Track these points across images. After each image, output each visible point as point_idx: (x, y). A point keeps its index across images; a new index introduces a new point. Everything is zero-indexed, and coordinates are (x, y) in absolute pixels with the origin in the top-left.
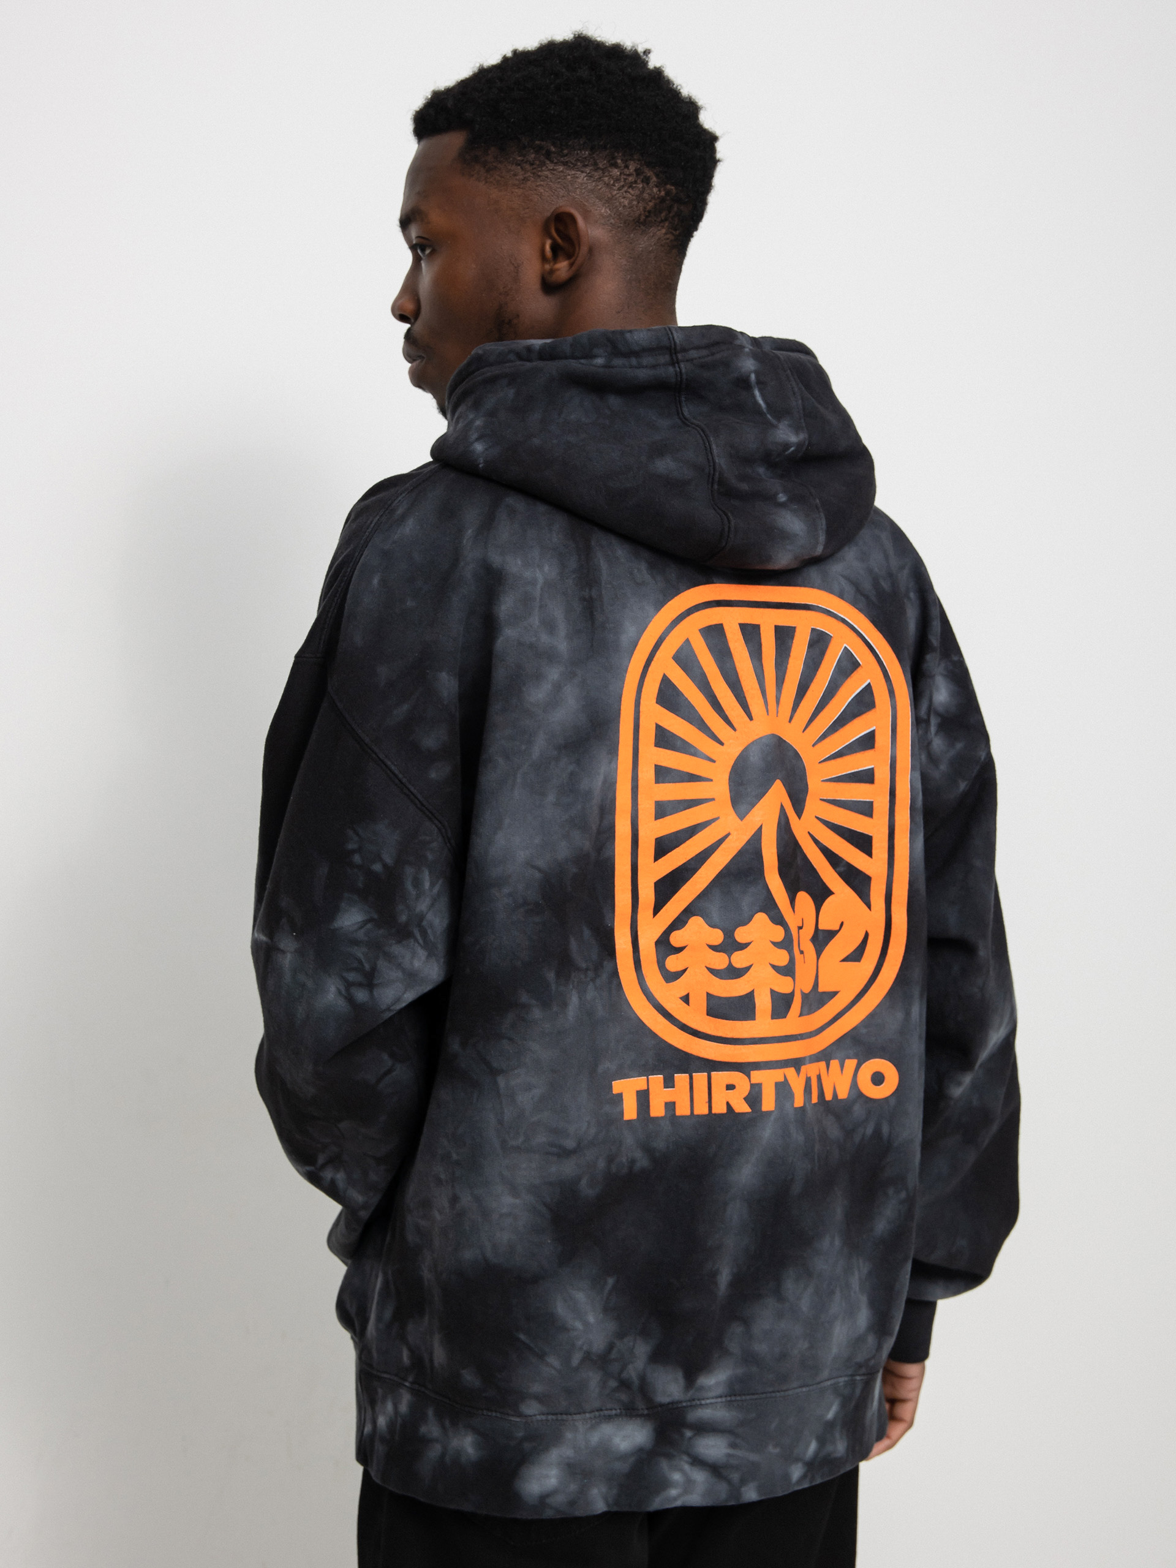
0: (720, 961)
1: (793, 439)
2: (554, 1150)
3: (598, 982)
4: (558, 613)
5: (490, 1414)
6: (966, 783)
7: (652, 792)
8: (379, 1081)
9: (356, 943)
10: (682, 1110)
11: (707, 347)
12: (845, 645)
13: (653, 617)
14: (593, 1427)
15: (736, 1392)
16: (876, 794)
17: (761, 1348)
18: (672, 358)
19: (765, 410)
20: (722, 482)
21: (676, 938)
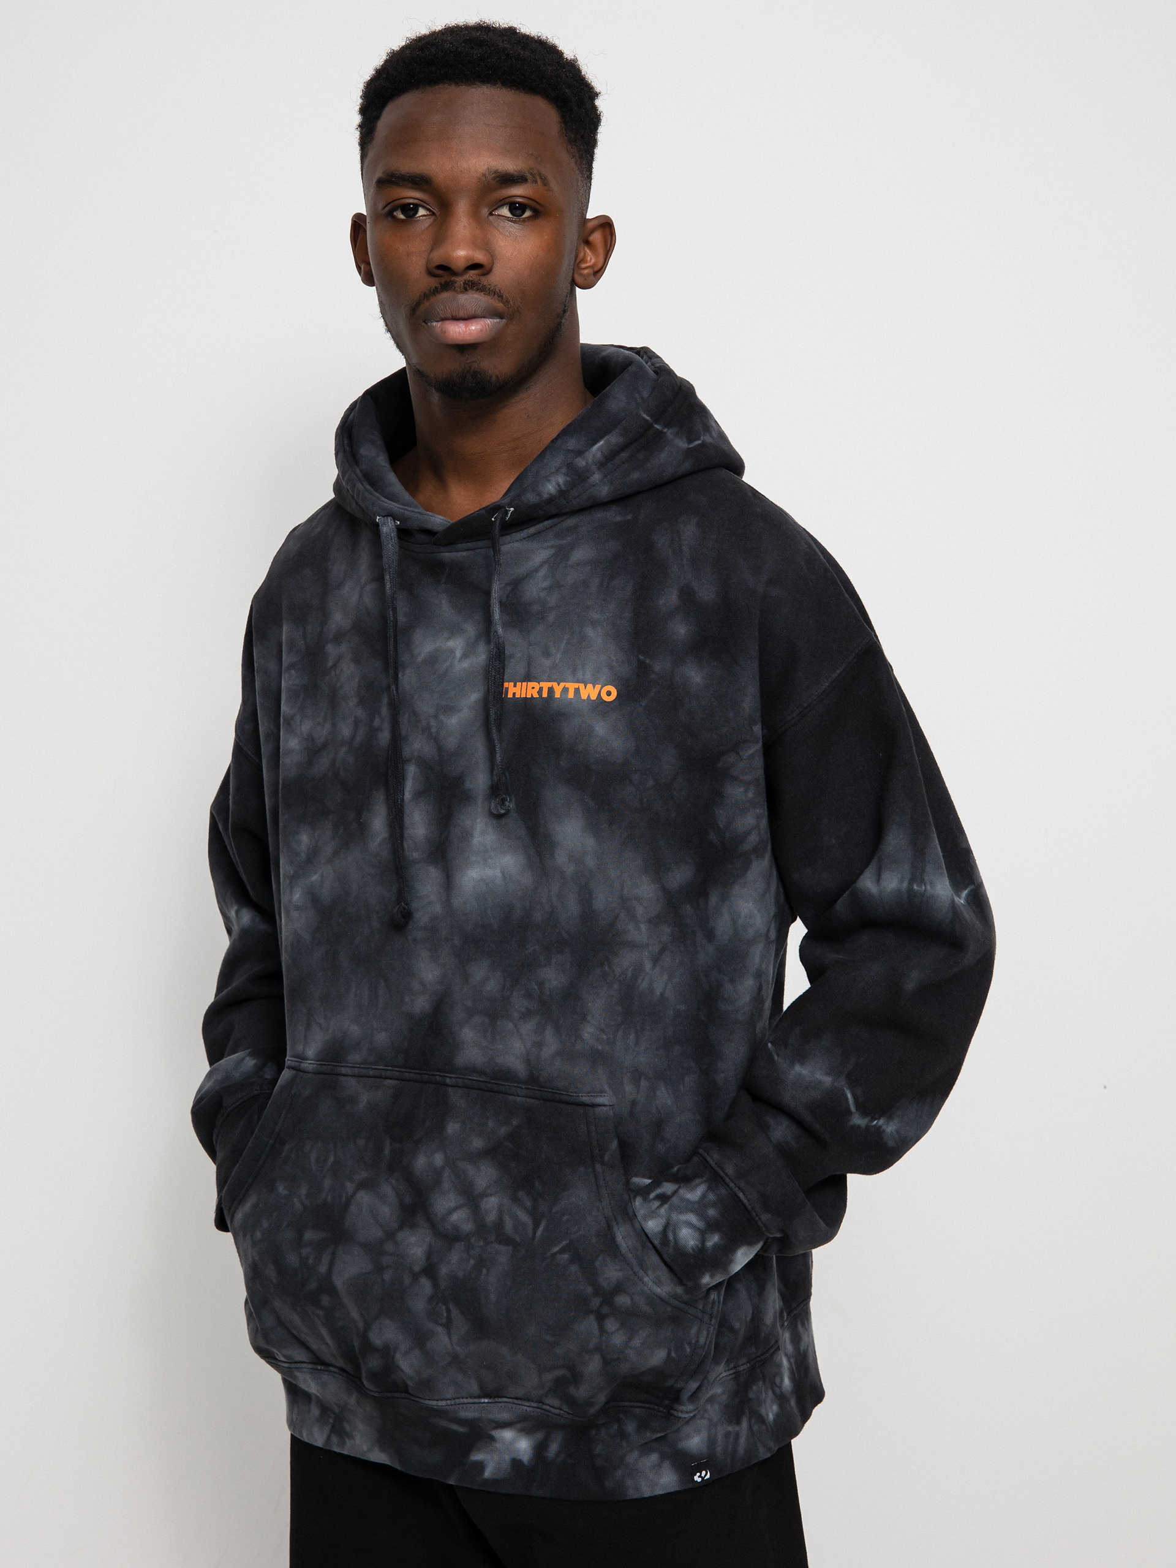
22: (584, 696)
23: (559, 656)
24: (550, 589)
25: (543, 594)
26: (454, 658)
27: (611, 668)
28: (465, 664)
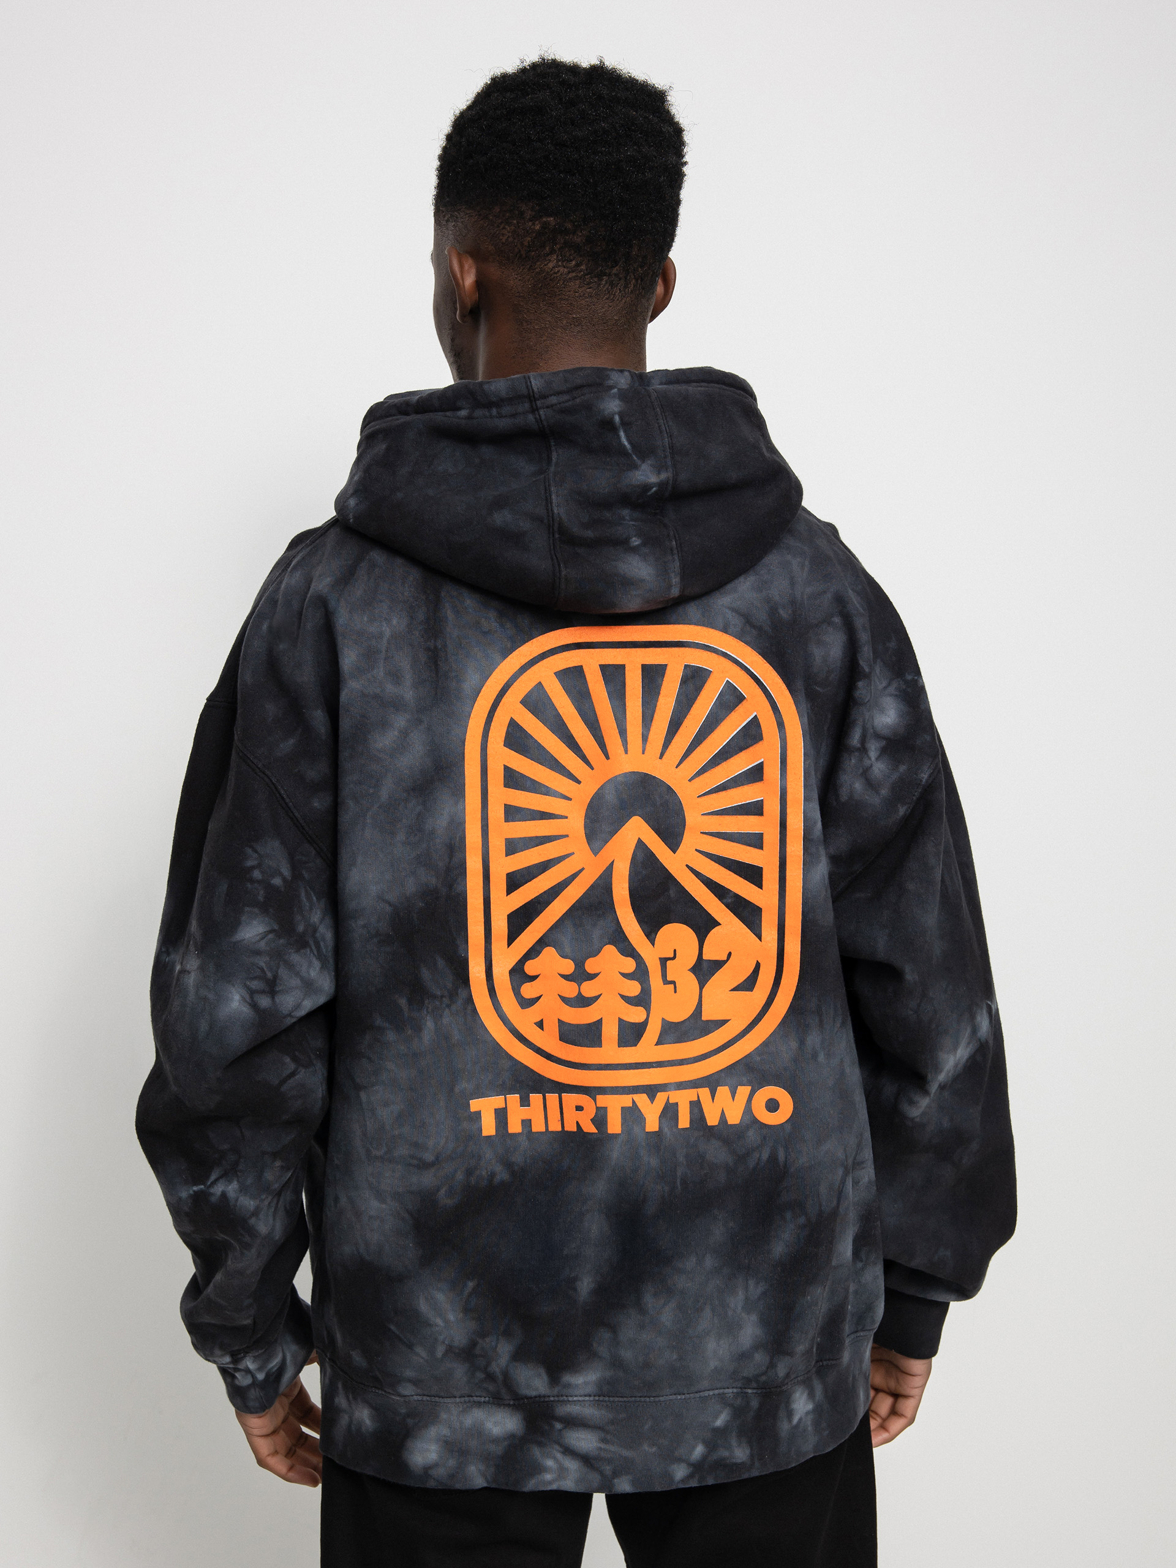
0: (570, 990)
1: (653, 479)
2: (415, 1162)
3: (454, 1007)
4: (404, 662)
5: (377, 1391)
6: (905, 808)
7: (502, 831)
8: (284, 1081)
9: (258, 953)
10: (538, 1126)
11: (569, 391)
12: (727, 679)
13: (499, 665)
14: (464, 1411)
15: (605, 1392)
16: (766, 825)
17: (627, 1354)
18: (532, 407)
19: (630, 451)
20: (562, 530)
21: (530, 968)
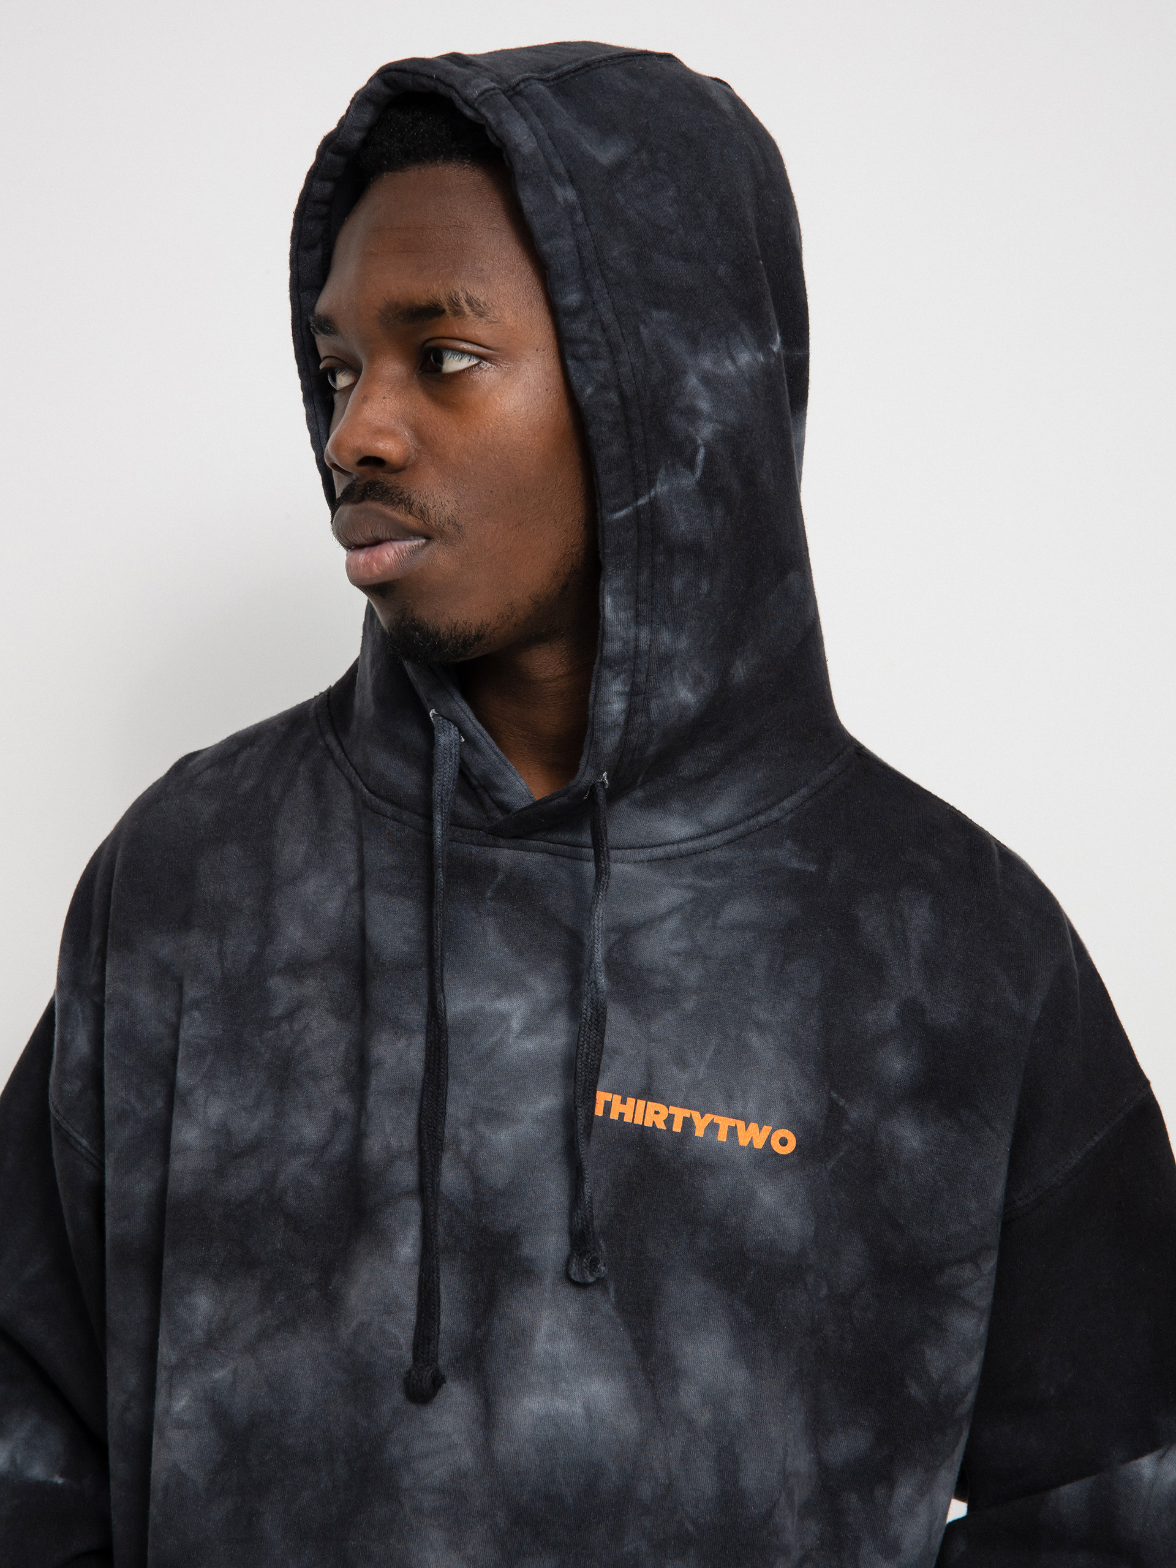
22: (743, 1141)
23: (702, 1069)
24: (688, 956)
25: (673, 962)
26: (508, 1029)
27: (789, 1102)
28: (530, 1044)
